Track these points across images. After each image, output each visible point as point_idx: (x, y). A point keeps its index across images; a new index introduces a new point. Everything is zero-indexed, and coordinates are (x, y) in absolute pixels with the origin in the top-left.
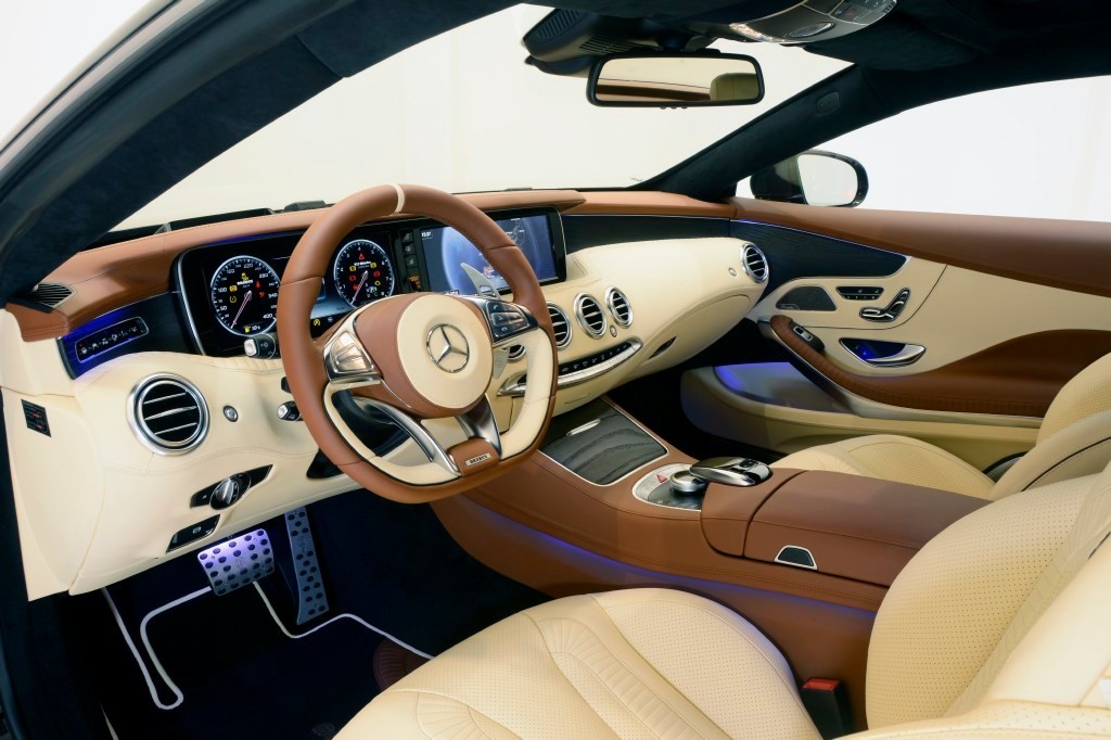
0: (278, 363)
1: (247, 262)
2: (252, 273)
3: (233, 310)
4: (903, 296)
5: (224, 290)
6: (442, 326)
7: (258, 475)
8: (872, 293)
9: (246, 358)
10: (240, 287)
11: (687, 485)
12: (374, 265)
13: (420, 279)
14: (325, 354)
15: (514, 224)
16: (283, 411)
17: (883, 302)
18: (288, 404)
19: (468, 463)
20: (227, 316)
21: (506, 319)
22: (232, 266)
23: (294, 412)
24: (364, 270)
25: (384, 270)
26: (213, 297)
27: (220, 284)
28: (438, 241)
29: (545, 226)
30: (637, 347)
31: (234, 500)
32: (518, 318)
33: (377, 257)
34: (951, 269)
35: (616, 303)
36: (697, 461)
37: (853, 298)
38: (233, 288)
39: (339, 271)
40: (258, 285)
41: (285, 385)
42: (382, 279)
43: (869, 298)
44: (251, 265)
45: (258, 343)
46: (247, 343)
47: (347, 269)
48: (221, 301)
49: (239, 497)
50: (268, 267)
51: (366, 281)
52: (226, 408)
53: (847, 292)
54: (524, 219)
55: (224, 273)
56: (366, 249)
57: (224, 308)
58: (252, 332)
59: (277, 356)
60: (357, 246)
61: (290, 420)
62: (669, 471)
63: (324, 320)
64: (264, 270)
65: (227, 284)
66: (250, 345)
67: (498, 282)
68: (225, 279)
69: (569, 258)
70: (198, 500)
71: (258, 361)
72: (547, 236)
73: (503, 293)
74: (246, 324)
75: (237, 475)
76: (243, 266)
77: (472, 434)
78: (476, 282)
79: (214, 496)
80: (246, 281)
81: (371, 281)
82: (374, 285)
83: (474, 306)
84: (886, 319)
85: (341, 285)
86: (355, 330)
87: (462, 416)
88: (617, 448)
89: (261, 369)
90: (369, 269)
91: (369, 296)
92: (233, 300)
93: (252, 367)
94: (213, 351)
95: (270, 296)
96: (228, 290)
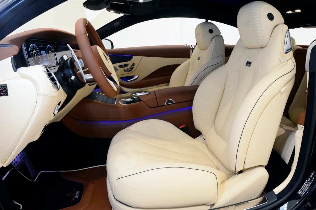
4: (133, 65)
8: (126, 65)
17: (128, 67)
34: (143, 57)
37: (122, 67)
43: (126, 67)
53: (120, 66)
84: (130, 71)
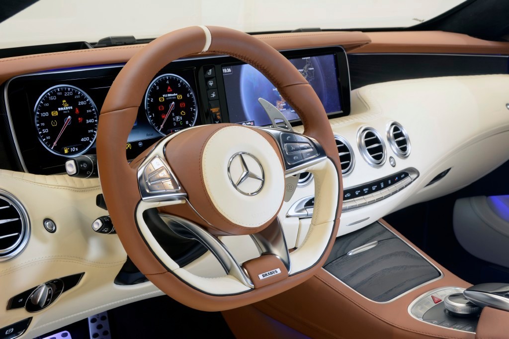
0: (95, 182)
1: (67, 91)
2: (72, 101)
3: (53, 133)
5: (46, 114)
6: (241, 154)
7: (71, 281)
9: (66, 176)
10: (60, 112)
11: (460, 306)
12: (180, 97)
13: (221, 111)
14: (139, 175)
15: (305, 62)
16: (98, 225)
18: (102, 219)
19: (261, 277)
20: (48, 138)
21: (297, 149)
22: (54, 93)
23: (108, 226)
24: (171, 101)
25: (188, 102)
26: (36, 121)
27: (42, 109)
28: (237, 76)
29: (333, 65)
30: (414, 176)
31: (47, 304)
32: (308, 148)
33: (183, 90)
35: (396, 136)
36: (470, 285)
38: (55, 113)
39: (149, 101)
40: (77, 111)
41: (100, 201)
42: (187, 109)
44: (71, 94)
45: (78, 163)
46: (68, 163)
47: (156, 100)
48: (43, 124)
49: (52, 301)
50: (87, 95)
51: (172, 112)
52: (46, 220)
54: (314, 58)
55: (46, 99)
56: (174, 82)
57: (45, 131)
58: (70, 153)
59: (95, 175)
60: (166, 80)
61: (104, 233)
62: (444, 293)
63: (134, 144)
64: (83, 98)
65: (49, 110)
66: (71, 165)
67: (289, 115)
68: (47, 105)
69: (353, 93)
70: (14, 303)
71: (75, 179)
72: (334, 74)
73: (294, 124)
74: (66, 146)
75: (52, 281)
76: (63, 94)
77: (264, 250)
78: (271, 114)
79: (30, 300)
80: (66, 108)
81: (177, 111)
82: (180, 115)
83: (268, 136)
85: (151, 114)
86: (165, 155)
87: (256, 234)
88: (394, 268)
89: (78, 186)
90: (176, 100)
91: (175, 124)
92: (54, 124)
93: (71, 184)
94: (35, 169)
95: (88, 121)
96: (50, 114)
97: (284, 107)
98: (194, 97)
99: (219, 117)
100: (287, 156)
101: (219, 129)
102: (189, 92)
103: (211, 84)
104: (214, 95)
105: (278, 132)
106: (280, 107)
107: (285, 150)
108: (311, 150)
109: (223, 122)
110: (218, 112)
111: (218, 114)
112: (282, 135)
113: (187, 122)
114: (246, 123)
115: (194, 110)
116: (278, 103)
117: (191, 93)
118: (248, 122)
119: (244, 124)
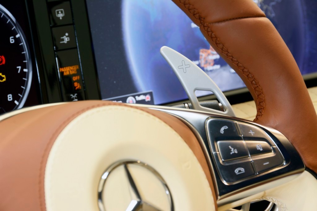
6: (126, 164)
13: (81, 72)
21: (242, 153)
32: (266, 151)
42: (9, 69)
97: (216, 62)
98: (24, 43)
99: (77, 85)
100: (222, 167)
101: (78, 113)
102: (14, 33)
103: (60, 15)
104: (66, 39)
105: (203, 118)
106: (206, 62)
107: (216, 155)
108: (272, 154)
109: (87, 98)
110: (74, 75)
111: (75, 79)
112: (211, 124)
113: (10, 97)
114: (134, 96)
115: (25, 70)
116: (203, 54)
117: (18, 36)
118: (139, 95)
119: (130, 99)
